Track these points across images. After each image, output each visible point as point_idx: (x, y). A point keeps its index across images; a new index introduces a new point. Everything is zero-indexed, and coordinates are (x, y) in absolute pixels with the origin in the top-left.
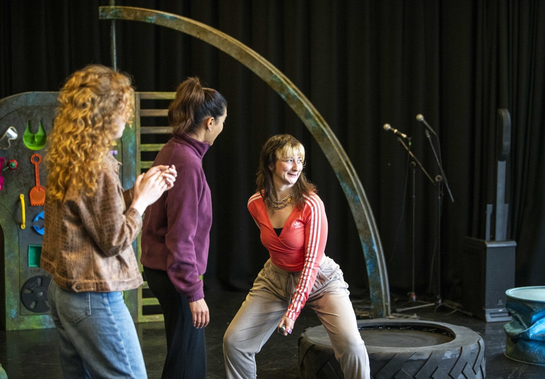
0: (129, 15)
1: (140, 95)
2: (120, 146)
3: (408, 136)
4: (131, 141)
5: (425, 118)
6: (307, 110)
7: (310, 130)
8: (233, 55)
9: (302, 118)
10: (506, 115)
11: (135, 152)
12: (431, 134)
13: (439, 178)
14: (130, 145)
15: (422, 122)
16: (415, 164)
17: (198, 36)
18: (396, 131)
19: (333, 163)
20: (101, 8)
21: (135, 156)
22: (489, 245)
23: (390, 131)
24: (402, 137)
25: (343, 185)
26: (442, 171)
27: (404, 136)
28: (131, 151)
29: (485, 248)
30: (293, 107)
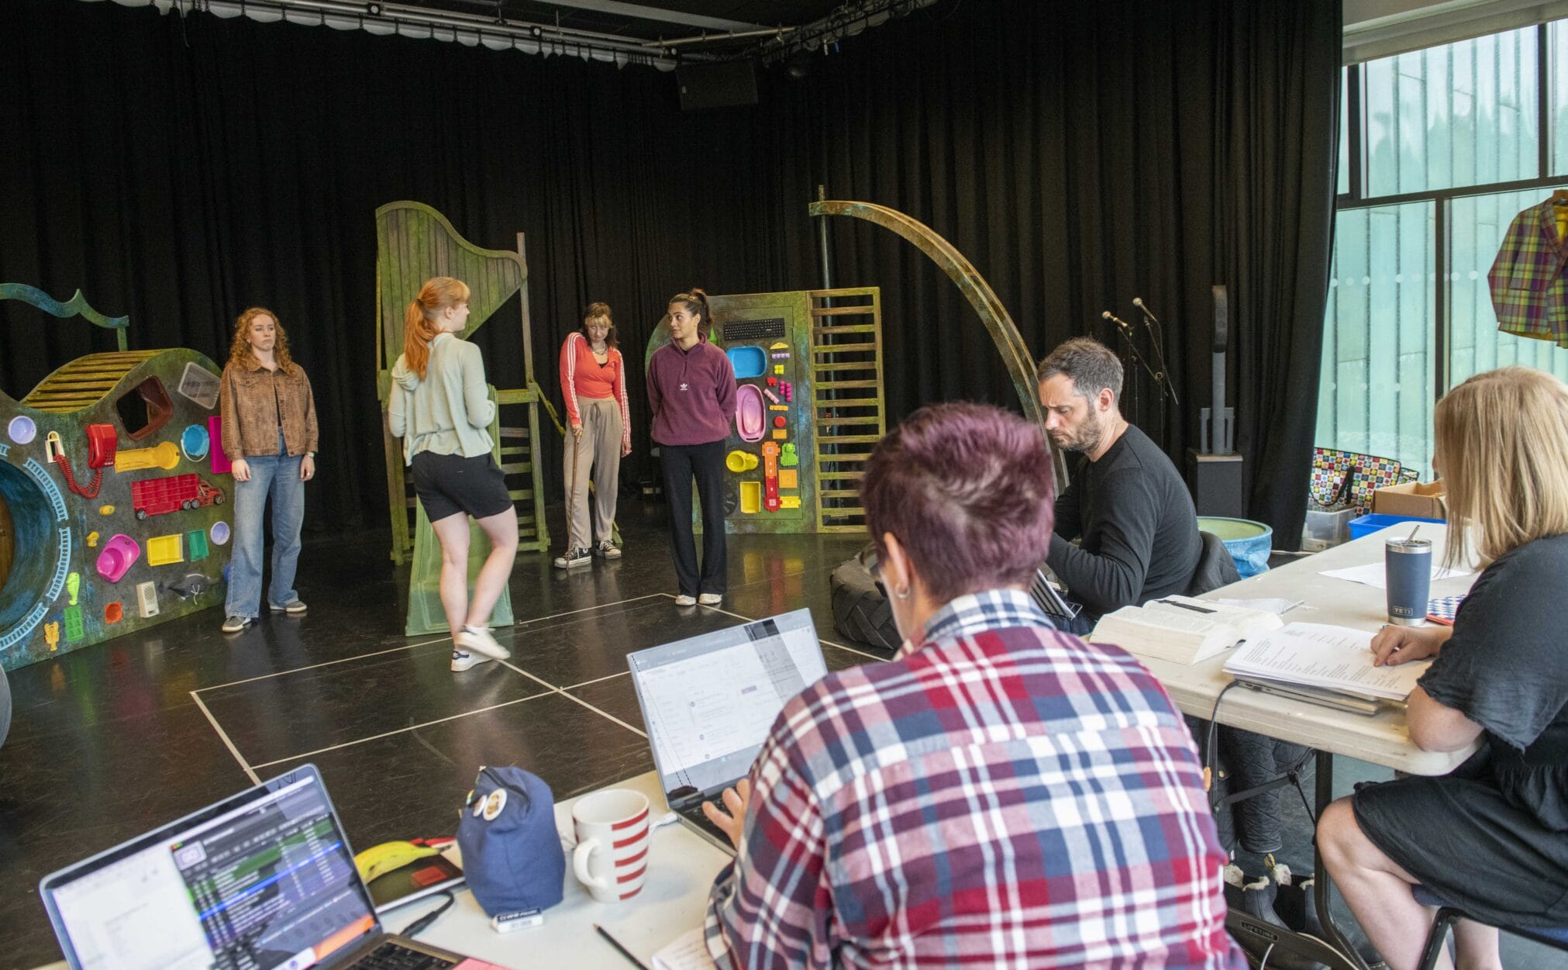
0: (831, 209)
1: (811, 294)
2: (792, 348)
3: (1130, 324)
4: (803, 343)
5: (1144, 303)
6: (981, 301)
7: (985, 322)
8: (915, 244)
9: (977, 309)
10: (1220, 293)
11: (808, 354)
12: (1150, 320)
13: (1159, 376)
14: (803, 347)
15: (1139, 308)
16: (1135, 359)
17: (885, 225)
18: (1115, 319)
19: (1006, 361)
20: (810, 205)
21: (808, 358)
22: (1201, 459)
23: (1109, 320)
24: (1121, 326)
25: (1017, 386)
26: (1164, 367)
27: (1125, 325)
28: (803, 353)
29: (1196, 463)
30: (969, 297)
